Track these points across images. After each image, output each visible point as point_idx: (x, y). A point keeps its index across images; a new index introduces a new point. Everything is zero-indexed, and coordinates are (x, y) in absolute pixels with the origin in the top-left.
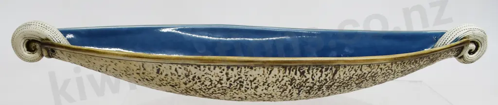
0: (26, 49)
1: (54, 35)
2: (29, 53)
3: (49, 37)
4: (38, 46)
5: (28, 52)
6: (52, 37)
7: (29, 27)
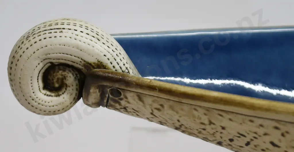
0: (41, 85)
1: (114, 54)
2: (48, 93)
3: (105, 61)
4: (71, 79)
5: (44, 92)
6: (112, 60)
7: (58, 34)
